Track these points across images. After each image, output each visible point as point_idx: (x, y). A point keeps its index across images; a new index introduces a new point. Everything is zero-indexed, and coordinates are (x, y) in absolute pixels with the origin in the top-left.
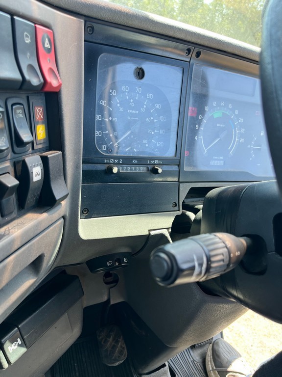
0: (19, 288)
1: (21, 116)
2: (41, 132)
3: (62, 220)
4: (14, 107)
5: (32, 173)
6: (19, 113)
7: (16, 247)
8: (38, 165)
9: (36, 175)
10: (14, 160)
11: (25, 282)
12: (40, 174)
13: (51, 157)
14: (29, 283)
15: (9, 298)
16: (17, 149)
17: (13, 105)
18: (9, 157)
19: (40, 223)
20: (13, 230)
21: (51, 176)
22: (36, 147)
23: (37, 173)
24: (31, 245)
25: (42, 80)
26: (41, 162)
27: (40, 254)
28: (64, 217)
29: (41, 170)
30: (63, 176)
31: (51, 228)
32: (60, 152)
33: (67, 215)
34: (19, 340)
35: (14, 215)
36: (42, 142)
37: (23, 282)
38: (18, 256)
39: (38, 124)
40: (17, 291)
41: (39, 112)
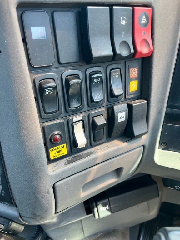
0: (104, 182)
1: (117, 76)
2: (134, 86)
3: (142, 148)
4: (112, 71)
5: (117, 117)
6: (116, 75)
7: (98, 162)
8: (123, 111)
9: (121, 118)
10: (108, 106)
11: (109, 180)
12: (125, 117)
13: (135, 106)
14: (112, 181)
15: (96, 187)
16: (110, 99)
17: (111, 70)
18: (105, 104)
19: (119, 149)
20: (99, 150)
21: (134, 119)
22: (127, 97)
23: (121, 116)
24: (111, 162)
25: (132, 51)
26: (126, 108)
27: (119, 167)
28: (144, 146)
29: (126, 114)
30: (146, 119)
31: (131, 152)
32: (146, 101)
33: (147, 145)
34: (107, 206)
35: (103, 141)
36: (134, 93)
37: (108, 179)
38: (100, 167)
39: (131, 81)
40: (102, 184)
41: (134, 72)
